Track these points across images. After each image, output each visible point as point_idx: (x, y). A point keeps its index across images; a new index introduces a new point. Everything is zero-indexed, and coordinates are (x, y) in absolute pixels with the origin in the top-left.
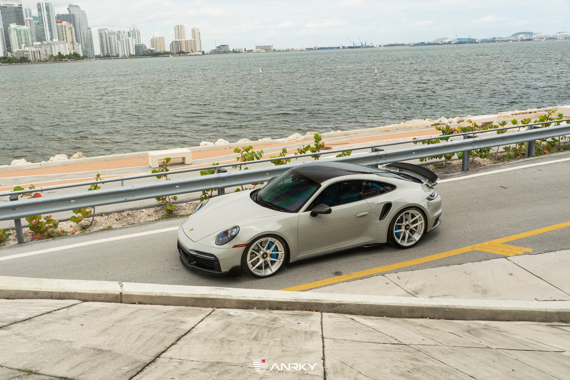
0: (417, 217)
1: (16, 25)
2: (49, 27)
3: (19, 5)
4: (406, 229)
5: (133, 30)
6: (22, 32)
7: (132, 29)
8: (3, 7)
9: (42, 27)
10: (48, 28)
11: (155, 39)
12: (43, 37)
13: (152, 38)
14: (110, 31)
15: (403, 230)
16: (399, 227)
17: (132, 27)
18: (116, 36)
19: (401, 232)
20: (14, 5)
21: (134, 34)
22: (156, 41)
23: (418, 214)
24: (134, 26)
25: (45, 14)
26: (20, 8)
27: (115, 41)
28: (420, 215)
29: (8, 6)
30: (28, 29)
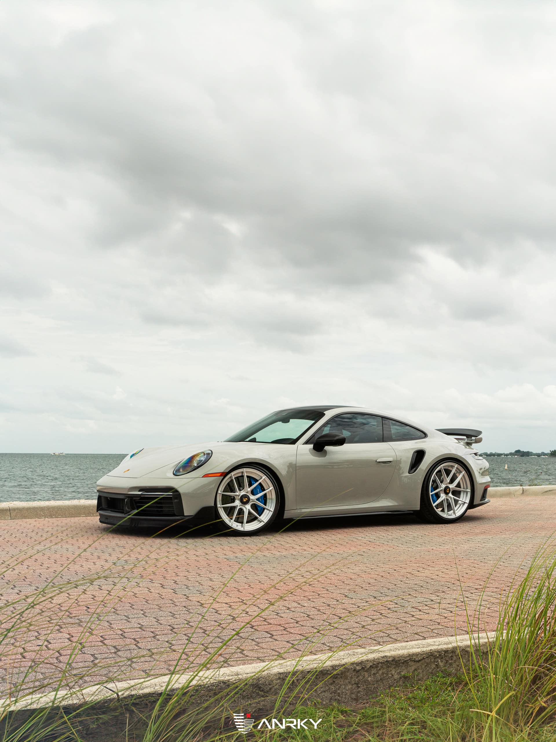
0: (453, 471)
4: (447, 493)
15: (443, 496)
16: (438, 496)
19: (442, 501)
23: (452, 467)
28: (456, 466)
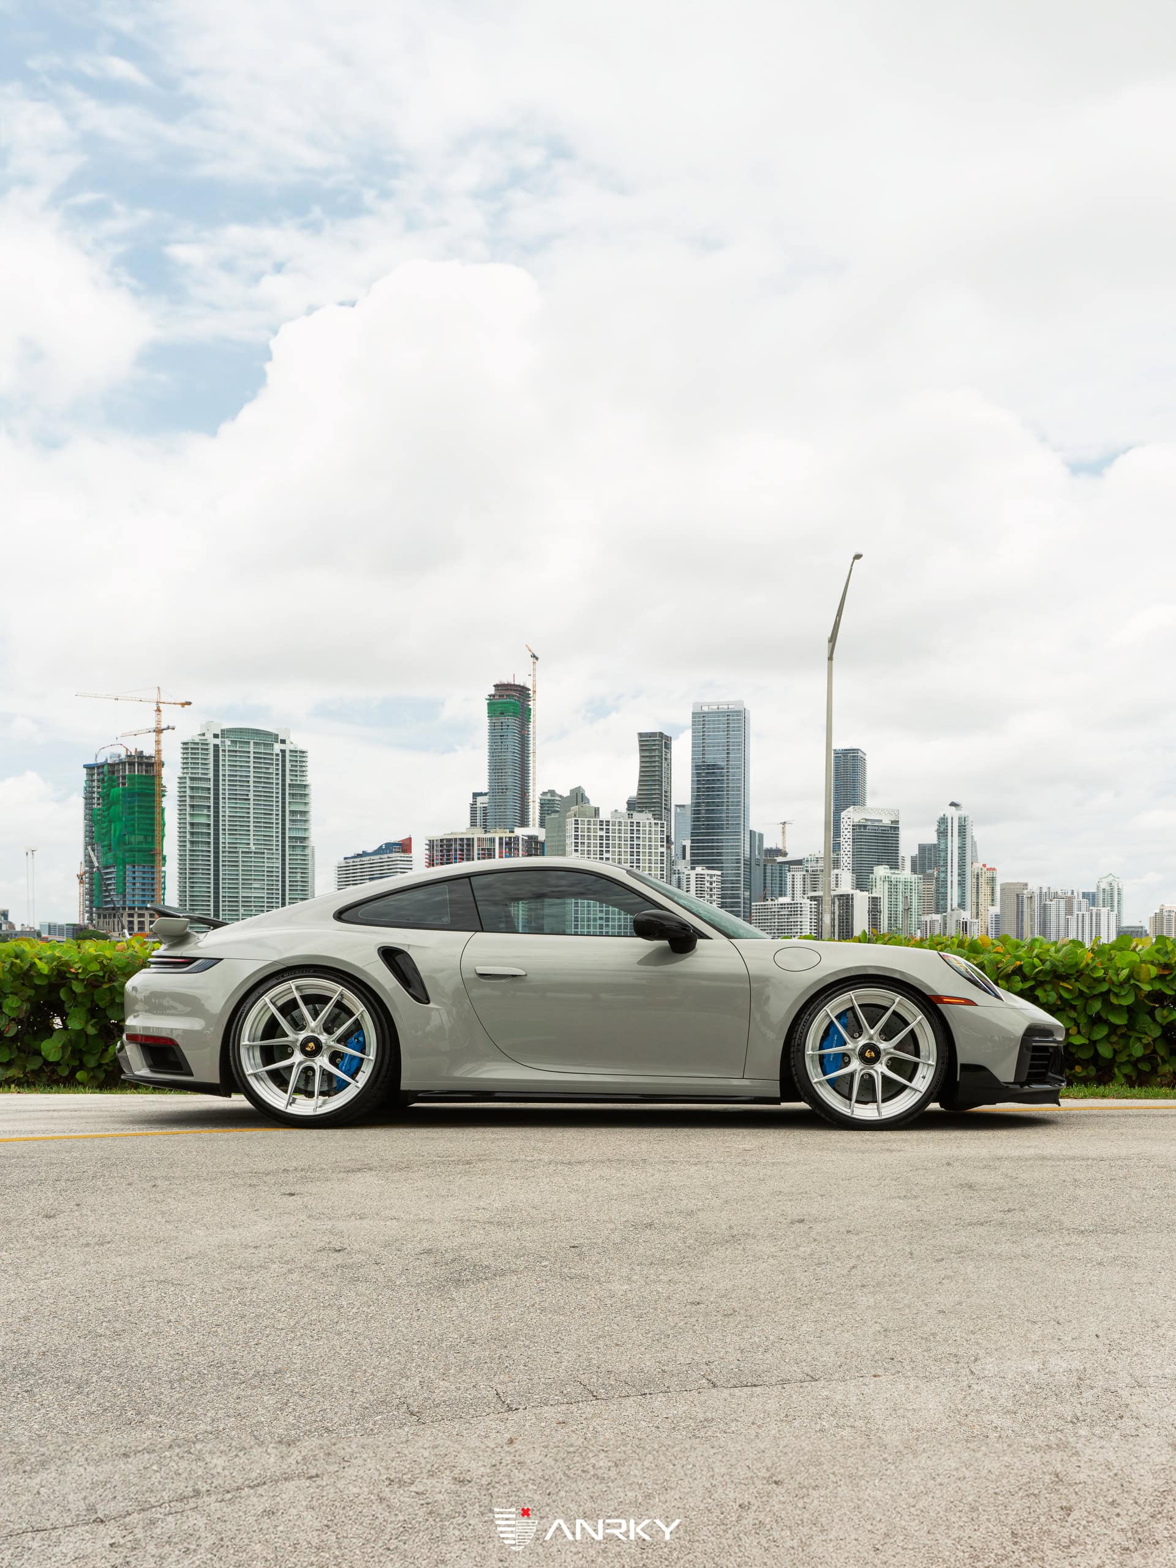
1: (888, 871)
2: (959, 875)
3: (892, 822)
5: (1108, 888)
6: (901, 887)
7: (1104, 885)
8: (860, 826)
9: (942, 875)
10: (956, 879)
11: (1166, 914)
12: (942, 899)
13: (1158, 911)
14: (1044, 890)
17: (1105, 881)
18: (1062, 903)
20: (881, 821)
21: (1108, 898)
22: (1169, 921)
24: (1110, 879)
25: (954, 842)
26: (895, 828)
27: (1058, 916)
29: (869, 823)
30: (913, 880)
